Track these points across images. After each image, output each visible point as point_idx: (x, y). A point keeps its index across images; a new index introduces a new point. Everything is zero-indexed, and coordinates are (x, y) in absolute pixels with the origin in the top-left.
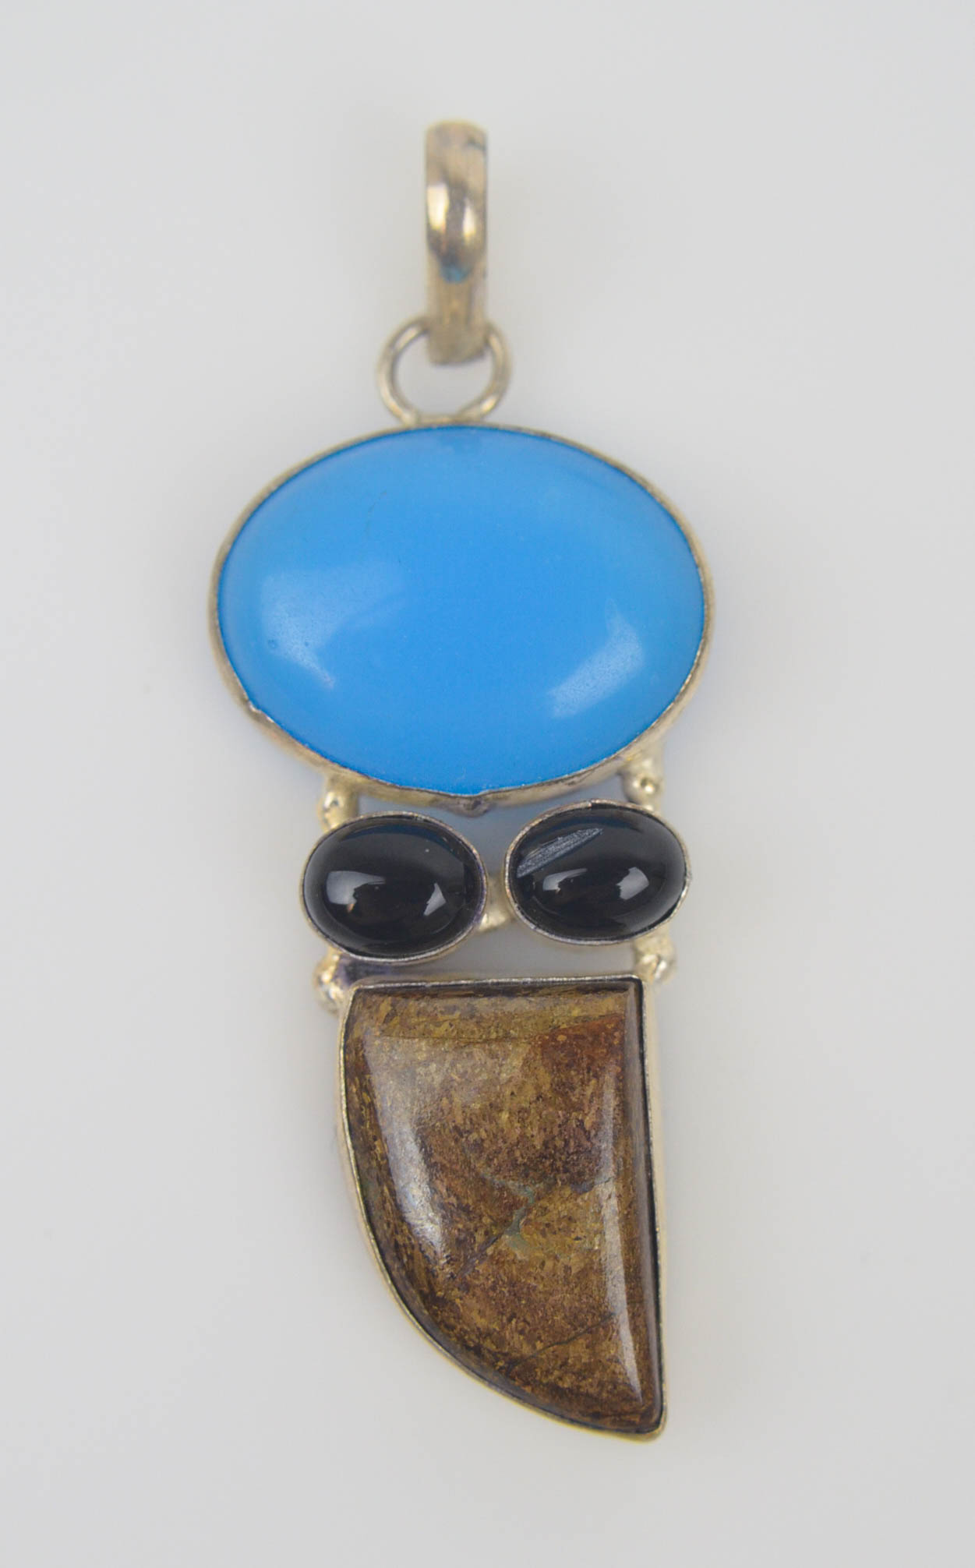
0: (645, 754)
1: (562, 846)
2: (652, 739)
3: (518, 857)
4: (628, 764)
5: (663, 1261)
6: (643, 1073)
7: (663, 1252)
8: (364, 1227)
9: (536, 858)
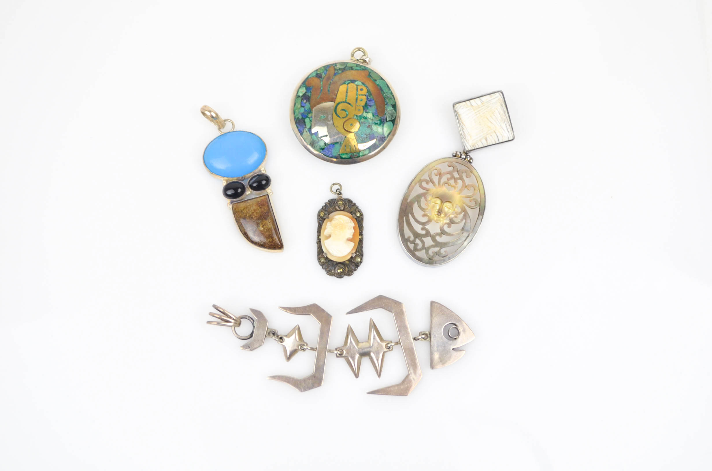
0: (262, 167)
1: (254, 179)
2: (263, 164)
3: (249, 183)
4: (260, 169)
5: (279, 228)
6: (271, 205)
7: (279, 226)
8: (241, 232)
9: (251, 182)
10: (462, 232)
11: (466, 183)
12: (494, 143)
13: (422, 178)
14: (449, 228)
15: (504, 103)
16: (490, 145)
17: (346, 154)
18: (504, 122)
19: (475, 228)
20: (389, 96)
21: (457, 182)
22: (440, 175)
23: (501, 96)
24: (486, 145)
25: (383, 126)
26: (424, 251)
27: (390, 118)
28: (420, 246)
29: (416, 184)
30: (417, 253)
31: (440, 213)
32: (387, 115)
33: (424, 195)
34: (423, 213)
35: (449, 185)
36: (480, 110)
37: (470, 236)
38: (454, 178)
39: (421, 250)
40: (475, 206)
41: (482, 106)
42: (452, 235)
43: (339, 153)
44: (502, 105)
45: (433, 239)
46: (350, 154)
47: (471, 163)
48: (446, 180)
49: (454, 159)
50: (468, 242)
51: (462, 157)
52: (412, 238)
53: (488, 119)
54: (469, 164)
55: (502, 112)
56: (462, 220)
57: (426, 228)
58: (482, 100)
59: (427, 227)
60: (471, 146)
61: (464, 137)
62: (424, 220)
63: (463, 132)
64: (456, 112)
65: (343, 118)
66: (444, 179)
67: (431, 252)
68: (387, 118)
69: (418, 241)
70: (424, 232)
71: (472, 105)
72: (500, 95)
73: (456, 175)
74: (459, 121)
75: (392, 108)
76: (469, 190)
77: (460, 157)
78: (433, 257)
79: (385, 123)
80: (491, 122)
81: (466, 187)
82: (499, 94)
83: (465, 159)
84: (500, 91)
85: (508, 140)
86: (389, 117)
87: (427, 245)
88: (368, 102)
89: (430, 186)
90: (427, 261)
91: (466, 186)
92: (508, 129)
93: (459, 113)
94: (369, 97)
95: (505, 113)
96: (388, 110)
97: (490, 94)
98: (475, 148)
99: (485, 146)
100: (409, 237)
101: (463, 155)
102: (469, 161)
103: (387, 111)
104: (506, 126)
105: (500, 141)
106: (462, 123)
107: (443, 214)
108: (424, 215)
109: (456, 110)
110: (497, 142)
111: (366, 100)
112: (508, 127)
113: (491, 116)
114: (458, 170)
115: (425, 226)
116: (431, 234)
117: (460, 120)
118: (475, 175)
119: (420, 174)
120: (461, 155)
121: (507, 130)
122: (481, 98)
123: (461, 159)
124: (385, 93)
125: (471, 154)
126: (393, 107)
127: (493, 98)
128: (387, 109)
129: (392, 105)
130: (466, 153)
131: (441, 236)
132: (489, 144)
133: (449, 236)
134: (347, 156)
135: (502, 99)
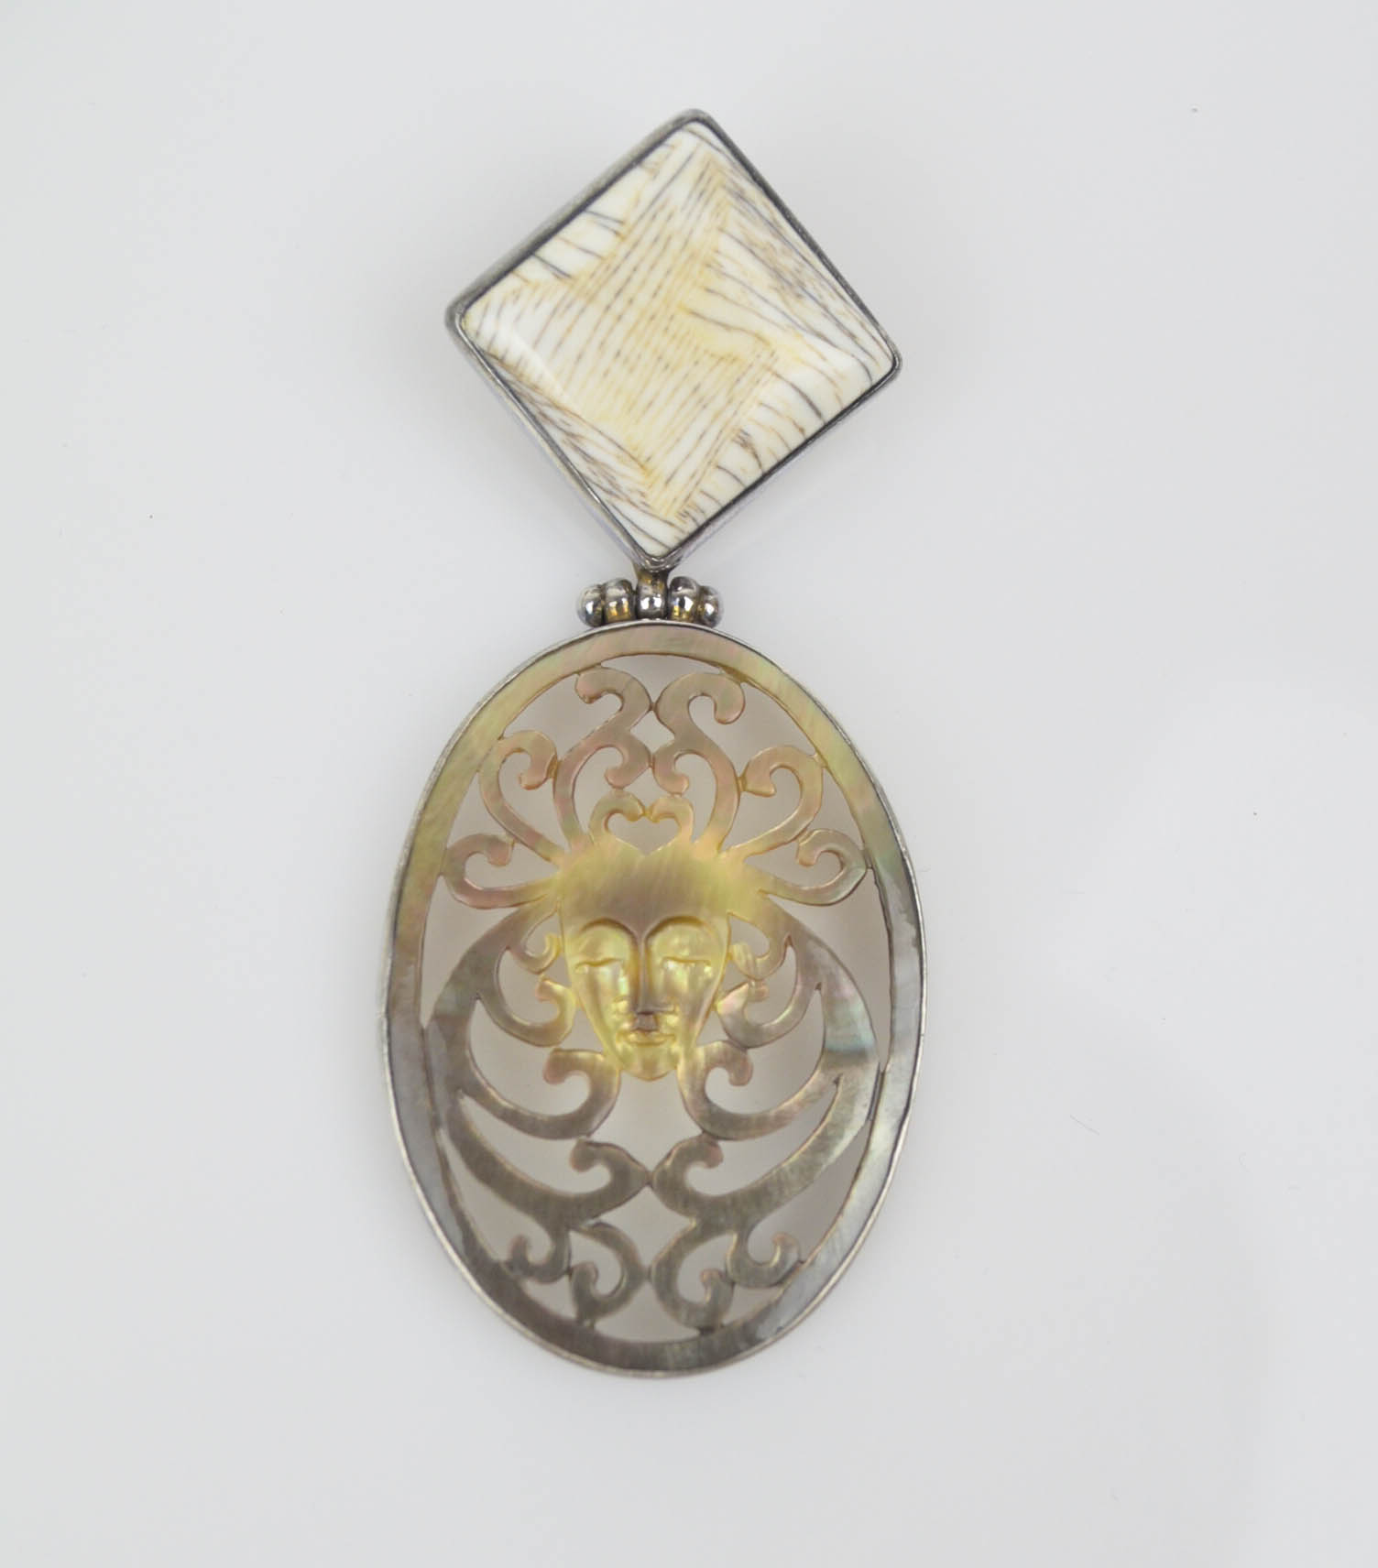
10: (834, 1074)
11: (730, 758)
12: (796, 440)
13: (454, 837)
14: (742, 1084)
15: (747, 174)
16: (781, 464)
18: (799, 291)
19: (898, 1014)
21: (678, 778)
22: (557, 771)
23: (710, 144)
24: (757, 475)
26: (646, 1294)
28: (608, 1279)
29: (428, 892)
30: (607, 1327)
31: (647, 1013)
33: (508, 936)
34: (543, 1055)
35: (633, 817)
36: (629, 279)
37: (889, 1077)
38: (652, 761)
39: (620, 1298)
40: (843, 878)
41: (627, 256)
42: (780, 1121)
44: (740, 196)
45: (672, 1189)
47: (713, 620)
48: (606, 790)
49: (603, 644)
50: (895, 1121)
51: (645, 605)
52: (540, 1247)
53: (695, 314)
54: (699, 640)
55: (762, 236)
56: (803, 1004)
57: (598, 1145)
58: (606, 218)
59: (604, 1133)
60: (671, 524)
61: (606, 485)
62: (571, 1095)
63: (586, 456)
64: (487, 360)
66: (591, 789)
67: (692, 1285)
69: (583, 1248)
70: (598, 1178)
71: (561, 274)
72: (702, 138)
73: (653, 734)
74: (532, 401)
76: (768, 795)
77: (637, 613)
78: (715, 1309)
80: (727, 327)
81: (741, 783)
82: (693, 133)
83: (667, 613)
84: (690, 115)
85: (866, 386)
87: (649, 1253)
89: (521, 869)
90: (689, 1353)
91: (743, 777)
92: (842, 319)
93: (511, 358)
95: (778, 233)
97: (639, 159)
98: (701, 520)
99: (749, 481)
100: (520, 1246)
101: (648, 589)
102: (697, 617)
104: (825, 308)
105: (830, 411)
106: (558, 408)
107: (673, 1013)
108: (560, 1067)
109: (482, 343)
110: (813, 425)
112: (836, 305)
113: (709, 291)
114: (654, 700)
115: (589, 1134)
116: (646, 1172)
117: (534, 395)
118: (765, 690)
119: (428, 817)
120: (635, 595)
121: (839, 325)
122: (598, 206)
123: (646, 621)
125: (692, 567)
127: (667, 172)
130: (659, 572)
131: (712, 1159)
132: (768, 463)
133: (762, 1134)
135: (723, 159)
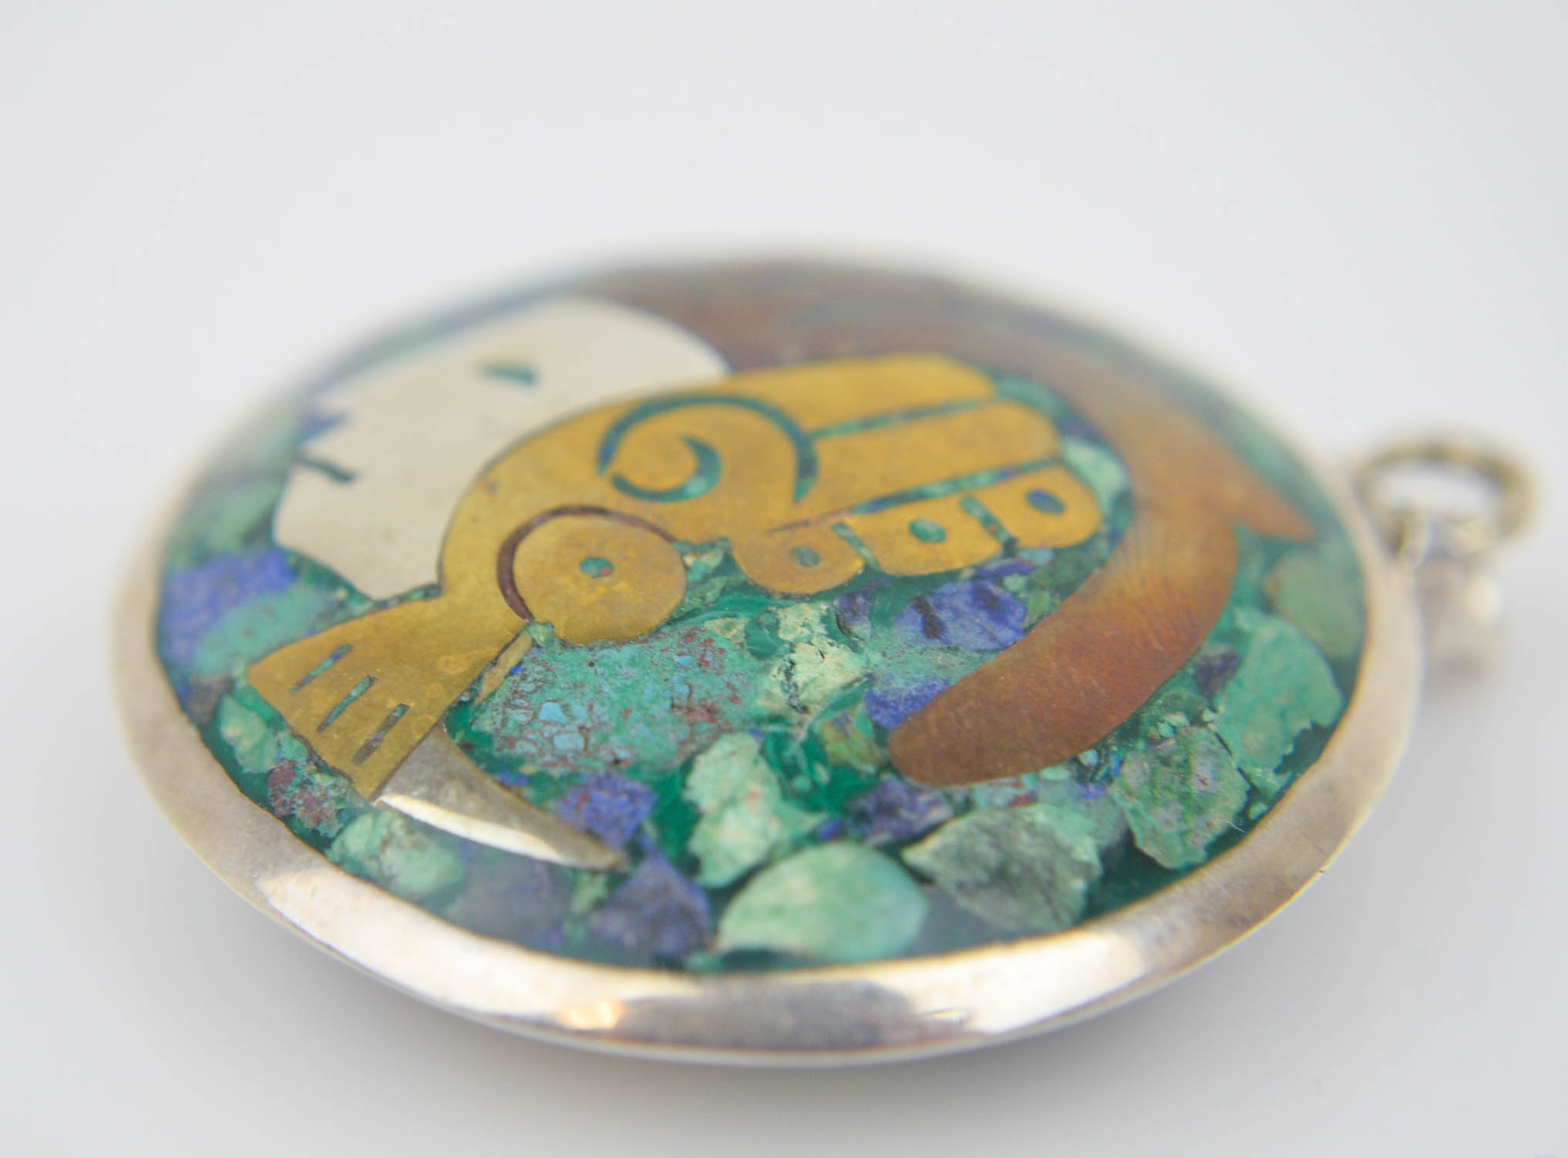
17: (275, 722)
20: (1202, 768)
25: (815, 838)
27: (964, 876)
32: (962, 824)
43: (238, 671)
46: (292, 750)
65: (621, 484)
68: (933, 843)
75: (1087, 851)
79: (861, 840)
86: (962, 857)
88: (959, 596)
94: (1014, 583)
96: (1040, 815)
103: (1017, 802)
111: (967, 573)
124: (1196, 721)
126: (1105, 855)
128: (1031, 799)
129: (1128, 838)
134: (259, 746)
